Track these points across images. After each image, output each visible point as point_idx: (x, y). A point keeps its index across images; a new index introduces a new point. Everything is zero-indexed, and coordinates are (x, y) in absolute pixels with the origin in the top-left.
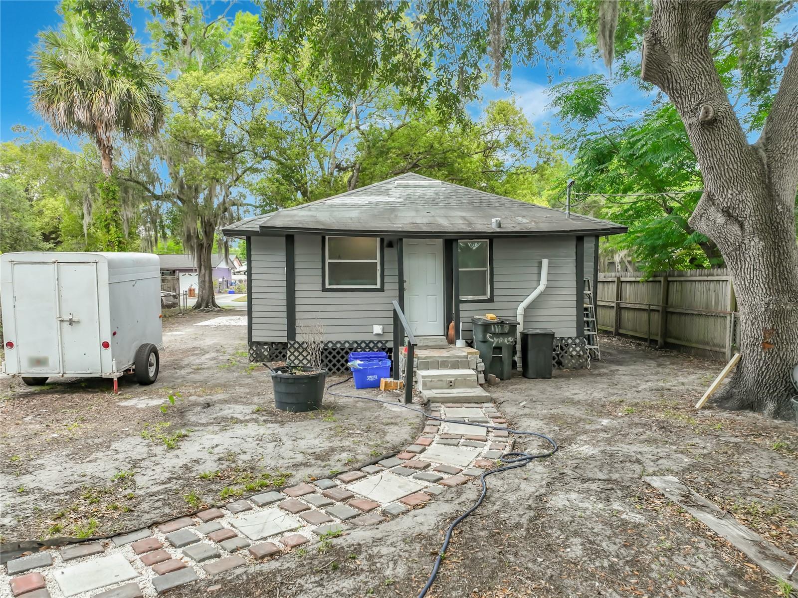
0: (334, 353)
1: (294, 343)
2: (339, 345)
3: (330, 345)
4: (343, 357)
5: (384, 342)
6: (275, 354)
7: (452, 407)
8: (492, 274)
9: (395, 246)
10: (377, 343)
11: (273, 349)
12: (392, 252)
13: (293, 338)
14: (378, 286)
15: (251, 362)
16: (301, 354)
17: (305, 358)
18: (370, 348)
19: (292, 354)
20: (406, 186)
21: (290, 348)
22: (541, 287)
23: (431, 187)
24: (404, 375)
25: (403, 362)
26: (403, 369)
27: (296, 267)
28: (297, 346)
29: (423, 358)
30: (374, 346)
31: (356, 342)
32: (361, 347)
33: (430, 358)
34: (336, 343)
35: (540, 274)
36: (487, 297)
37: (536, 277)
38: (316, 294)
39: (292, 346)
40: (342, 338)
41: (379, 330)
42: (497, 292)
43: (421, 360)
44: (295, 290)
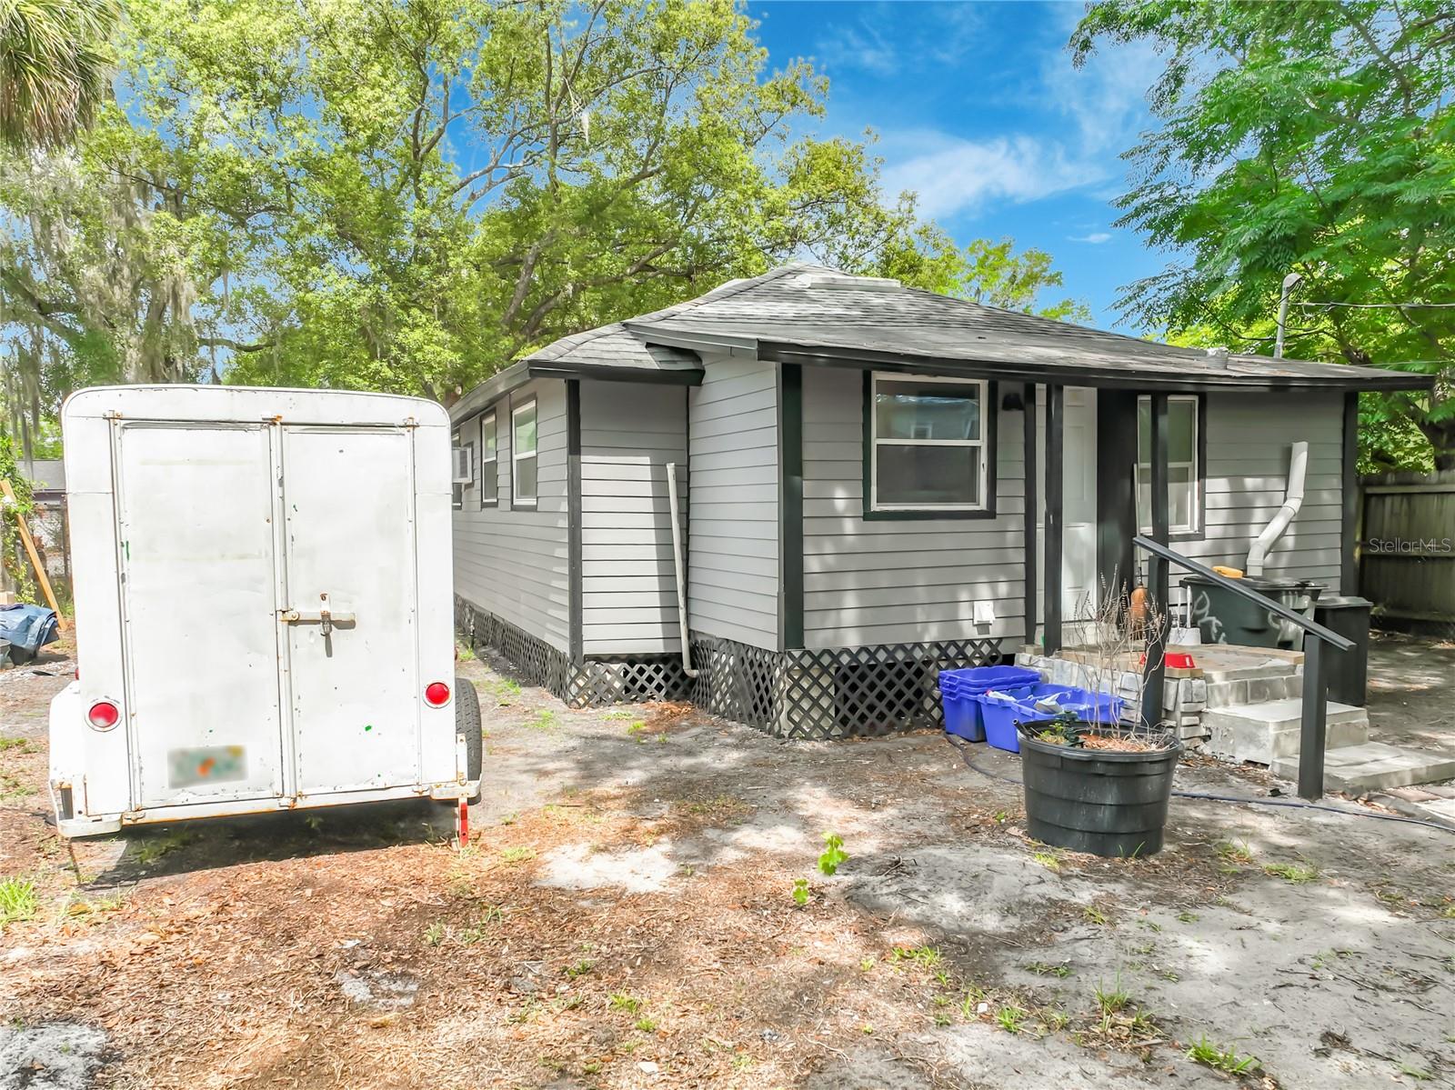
0: (891, 675)
1: (802, 656)
2: (900, 656)
3: (882, 656)
4: (909, 684)
5: (994, 642)
6: (638, 685)
7: (1422, 801)
8: (1202, 475)
9: (1020, 407)
10: (981, 645)
11: (633, 671)
12: (1012, 422)
13: (800, 645)
14: (983, 505)
15: (580, 707)
16: (816, 682)
17: (825, 691)
18: (965, 657)
19: (796, 684)
20: (831, 287)
21: (792, 667)
22: (1294, 504)
23: (882, 291)
24: (1173, 723)
25: (1172, 691)
26: (1170, 707)
27: (805, 456)
28: (807, 661)
29: (1218, 677)
30: (974, 654)
31: (937, 645)
32: (948, 658)
33: (1228, 676)
34: (895, 650)
35: (1286, 476)
36: (1192, 527)
37: (1276, 483)
38: (849, 526)
39: (798, 662)
40: (907, 637)
41: (986, 612)
42: (1210, 518)
43: (1212, 681)
44: (802, 518)
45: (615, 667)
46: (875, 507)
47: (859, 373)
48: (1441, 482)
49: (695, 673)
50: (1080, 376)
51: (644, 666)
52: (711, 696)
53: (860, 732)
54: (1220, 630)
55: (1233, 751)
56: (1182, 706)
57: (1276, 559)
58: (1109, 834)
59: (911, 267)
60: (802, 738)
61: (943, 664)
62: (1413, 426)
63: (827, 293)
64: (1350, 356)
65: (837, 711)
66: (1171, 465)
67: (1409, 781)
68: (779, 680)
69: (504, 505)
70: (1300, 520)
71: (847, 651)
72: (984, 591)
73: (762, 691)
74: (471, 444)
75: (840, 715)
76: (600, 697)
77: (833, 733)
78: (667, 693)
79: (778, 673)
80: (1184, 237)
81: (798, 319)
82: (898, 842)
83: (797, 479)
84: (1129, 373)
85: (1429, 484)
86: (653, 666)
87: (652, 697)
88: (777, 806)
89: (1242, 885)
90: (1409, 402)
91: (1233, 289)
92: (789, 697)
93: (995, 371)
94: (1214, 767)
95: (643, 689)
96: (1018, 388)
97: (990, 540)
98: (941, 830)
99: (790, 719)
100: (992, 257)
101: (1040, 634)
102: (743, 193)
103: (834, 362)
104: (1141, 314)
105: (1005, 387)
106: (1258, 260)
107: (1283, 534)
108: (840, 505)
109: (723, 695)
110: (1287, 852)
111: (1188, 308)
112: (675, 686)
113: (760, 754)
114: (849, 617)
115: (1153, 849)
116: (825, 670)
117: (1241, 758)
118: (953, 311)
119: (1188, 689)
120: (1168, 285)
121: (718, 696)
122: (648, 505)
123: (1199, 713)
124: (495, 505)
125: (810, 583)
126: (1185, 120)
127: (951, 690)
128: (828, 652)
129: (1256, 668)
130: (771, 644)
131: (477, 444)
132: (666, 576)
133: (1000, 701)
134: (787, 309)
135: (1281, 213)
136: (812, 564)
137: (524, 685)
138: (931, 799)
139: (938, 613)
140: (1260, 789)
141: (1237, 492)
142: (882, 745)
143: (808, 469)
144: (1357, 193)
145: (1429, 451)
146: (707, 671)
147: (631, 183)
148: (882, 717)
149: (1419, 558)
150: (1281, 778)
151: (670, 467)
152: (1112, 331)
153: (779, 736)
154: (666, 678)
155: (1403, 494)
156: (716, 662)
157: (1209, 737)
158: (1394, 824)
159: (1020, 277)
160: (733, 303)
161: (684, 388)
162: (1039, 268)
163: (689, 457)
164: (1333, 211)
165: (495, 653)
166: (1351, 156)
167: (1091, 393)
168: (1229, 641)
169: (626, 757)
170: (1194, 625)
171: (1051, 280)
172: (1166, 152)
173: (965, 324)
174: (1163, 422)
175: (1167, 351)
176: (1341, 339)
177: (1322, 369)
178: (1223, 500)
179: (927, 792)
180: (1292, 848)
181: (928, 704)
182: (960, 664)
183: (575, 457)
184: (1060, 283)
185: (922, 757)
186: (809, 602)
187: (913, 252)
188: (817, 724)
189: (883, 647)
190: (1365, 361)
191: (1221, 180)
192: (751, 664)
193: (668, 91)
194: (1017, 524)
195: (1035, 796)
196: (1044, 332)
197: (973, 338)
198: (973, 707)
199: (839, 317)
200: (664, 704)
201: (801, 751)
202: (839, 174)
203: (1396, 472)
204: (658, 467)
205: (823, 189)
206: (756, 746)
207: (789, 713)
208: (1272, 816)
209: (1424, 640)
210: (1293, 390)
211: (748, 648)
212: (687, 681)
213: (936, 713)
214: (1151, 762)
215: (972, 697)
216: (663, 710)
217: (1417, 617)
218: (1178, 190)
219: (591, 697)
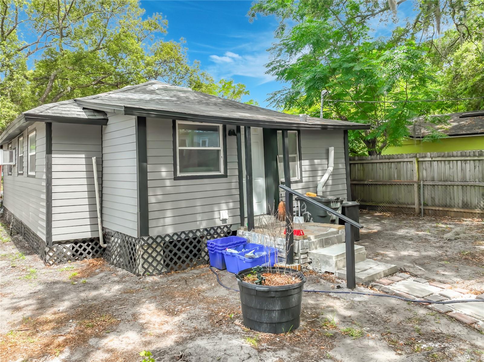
0: (187, 244)
1: (148, 239)
2: (191, 235)
3: (183, 236)
4: (195, 247)
5: (229, 226)
6: (79, 252)
7: (389, 284)
8: (300, 159)
9: (235, 134)
10: (224, 228)
11: (77, 247)
12: (232, 140)
13: (147, 234)
14: (222, 172)
15: (51, 265)
16: (154, 250)
17: (159, 253)
18: (217, 233)
19: (146, 251)
20: (166, 89)
21: (144, 245)
22: (331, 169)
23: (185, 92)
24: (298, 258)
25: (296, 245)
26: (296, 252)
27: (148, 155)
28: (150, 241)
29: (312, 238)
30: (221, 232)
31: (206, 229)
32: (210, 234)
33: (316, 237)
34: (188, 233)
35: (328, 159)
36: (298, 178)
37: (325, 161)
38: (168, 183)
39: (146, 242)
40: (193, 227)
41: (225, 215)
42: (304, 174)
43: (311, 240)
44: (147, 180)
45: (68, 246)
46: (179, 174)
47: (171, 120)
48: (372, 159)
49: (105, 245)
50: (257, 123)
51: (82, 244)
52: (111, 256)
53: (175, 269)
54: (311, 217)
55: (320, 267)
56: (301, 251)
57: (326, 188)
58: (278, 323)
59: (199, 86)
60: (149, 275)
61: (209, 237)
62: (362, 141)
63: (164, 92)
64: (341, 118)
65: (164, 261)
66: (290, 156)
67: (383, 276)
68: (138, 250)
69: (25, 174)
70: (333, 174)
71: (168, 235)
72: (224, 206)
73: (132, 255)
74: (15, 149)
75: (166, 263)
76: (60, 260)
77: (162, 271)
78: (93, 255)
79: (138, 247)
80: (288, 78)
81: (152, 100)
82: (185, 335)
83: (145, 164)
84: (274, 122)
85: (368, 160)
86: (86, 244)
87: (86, 257)
88: (130, 318)
89: (335, 343)
90: (360, 133)
91: (305, 95)
92: (143, 258)
93: (225, 121)
94: (314, 275)
95: (81, 254)
96: (234, 127)
97: (225, 186)
98: (205, 324)
99: (143, 267)
100: (227, 85)
101: (246, 221)
102: (137, 57)
103: (158, 116)
104: (275, 103)
105: (228, 127)
106: (312, 85)
107: (328, 180)
108: (164, 174)
109: (116, 256)
110: (349, 319)
111: (291, 101)
112: (97, 252)
113: (129, 285)
114: (168, 221)
115: (296, 326)
116: (158, 244)
117: (323, 270)
118: (211, 100)
119: (303, 244)
120: (284, 93)
121: (114, 257)
122: (84, 175)
123: (307, 253)
124: (22, 174)
125: (151, 208)
126: (286, 39)
127: (212, 249)
128: (160, 236)
129: (325, 233)
130: (135, 234)
131: (17, 149)
132: (92, 204)
133: (231, 253)
134: (147, 97)
135: (318, 70)
136: (152, 199)
137: (29, 254)
138: (202, 305)
139: (206, 216)
140: (332, 285)
141: (312, 165)
142: (184, 275)
143: (150, 160)
144: (340, 66)
145: (366, 149)
146: (110, 245)
147: (93, 52)
148: (183, 262)
149: (367, 184)
150: (339, 278)
151: (94, 159)
152: (266, 108)
153: (138, 275)
154: (92, 248)
155: (361, 163)
156: (113, 241)
157: (311, 262)
158: (383, 298)
159: (236, 92)
160: (125, 94)
161: (101, 126)
162: (242, 89)
163: (102, 154)
164: (333, 71)
165: (21, 238)
166: (336, 56)
167: (260, 130)
168: (315, 221)
169: (64, 294)
170: (301, 215)
171: (246, 93)
172: (281, 50)
173: (215, 104)
174: (287, 140)
175: (285, 115)
176: (338, 113)
177: (336, 122)
178: (307, 168)
179: (201, 301)
180: (350, 317)
181: (203, 254)
182: (216, 236)
183: (50, 155)
184: (249, 94)
185: (199, 280)
186: (151, 216)
187: (199, 81)
188: (155, 268)
189: (184, 232)
190: (346, 120)
191: (299, 60)
192: (127, 242)
193: (108, 19)
194: (236, 179)
195: (246, 307)
196: (243, 108)
197: (218, 109)
198: (221, 256)
199: (167, 100)
200: (91, 260)
201: (147, 283)
202: (172, 52)
203: (358, 156)
204: (88, 159)
205: (166, 57)
206: (128, 281)
207: (143, 265)
208: (339, 299)
209: (371, 212)
210: (329, 129)
211: (126, 236)
212: (102, 249)
213: (206, 258)
214: (294, 289)
215: (220, 252)
216: (90, 263)
217: (368, 204)
218: (285, 62)
219: (56, 260)
